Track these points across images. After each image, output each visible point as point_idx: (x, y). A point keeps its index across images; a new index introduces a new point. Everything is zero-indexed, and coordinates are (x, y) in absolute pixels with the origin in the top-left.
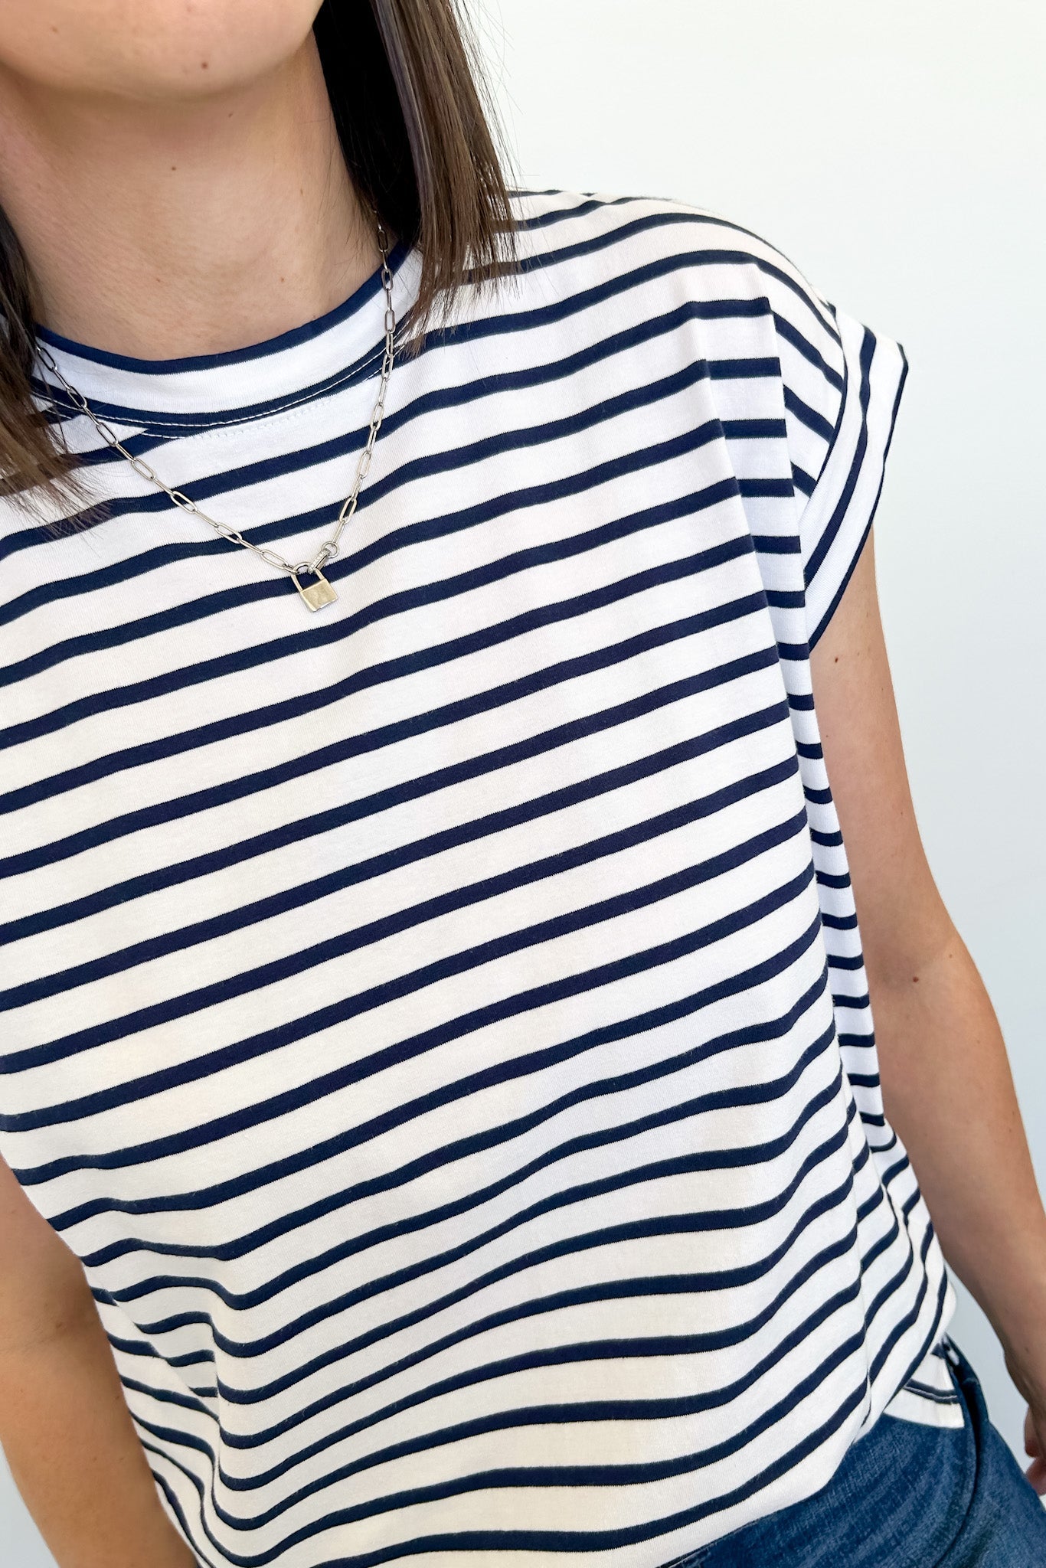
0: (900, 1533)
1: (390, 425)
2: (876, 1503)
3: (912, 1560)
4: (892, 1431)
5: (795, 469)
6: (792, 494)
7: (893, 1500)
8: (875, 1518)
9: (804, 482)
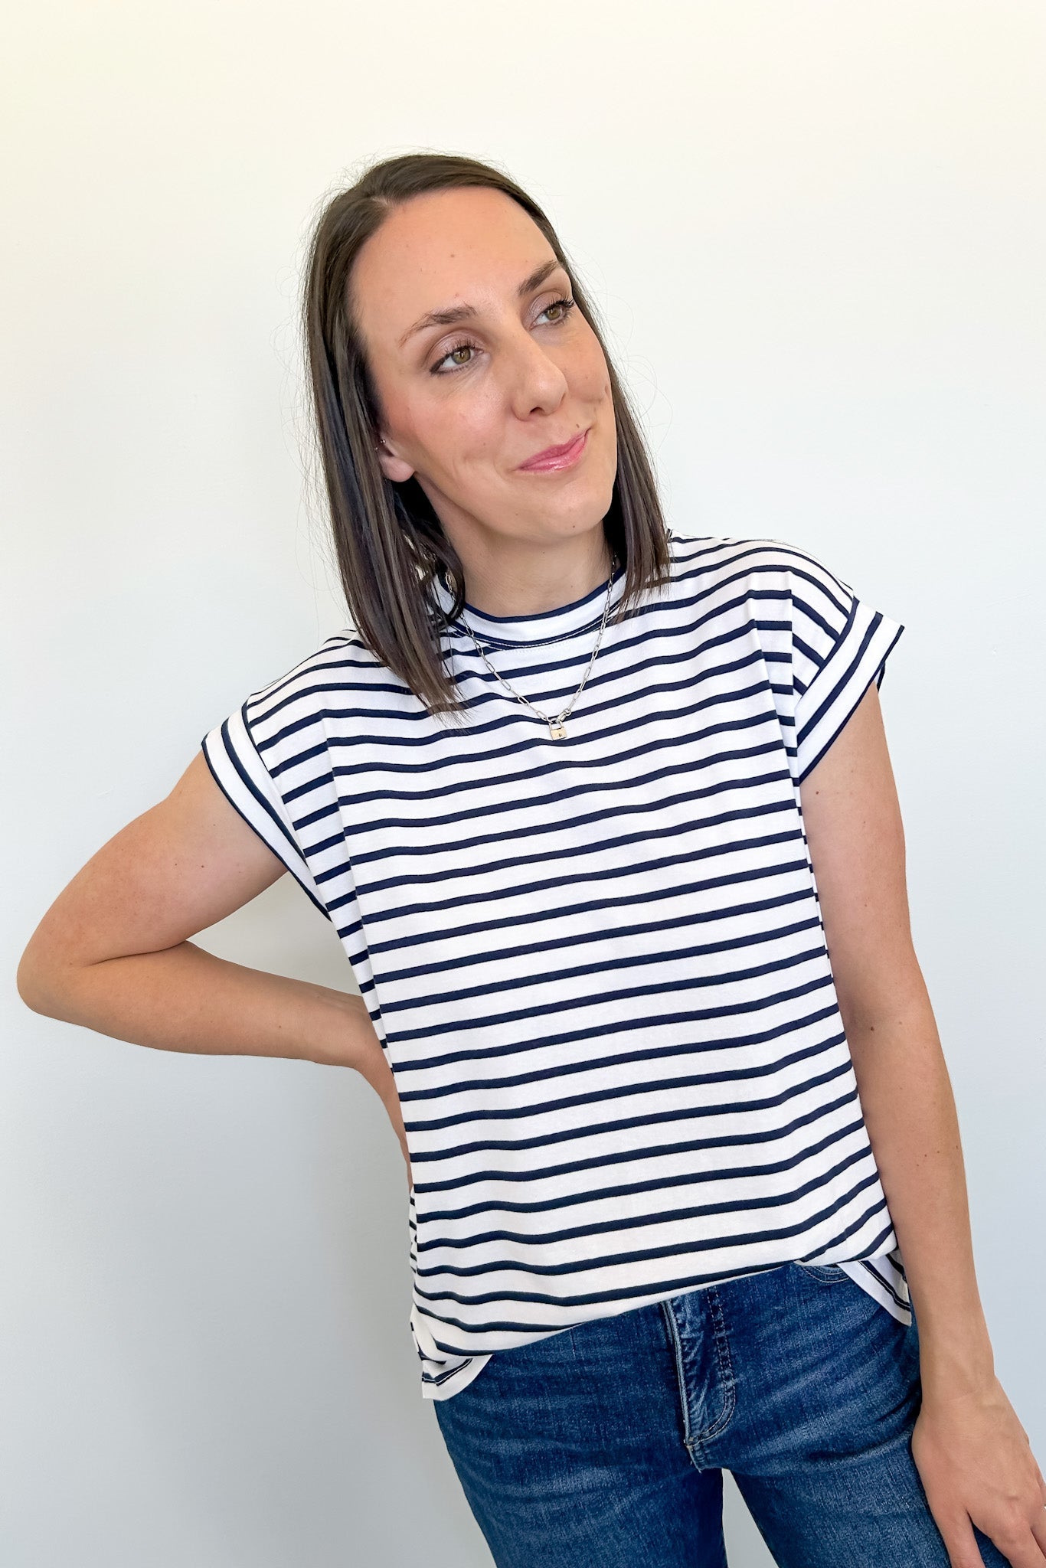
0: (867, 1384)
1: (603, 653)
2: (852, 1357)
3: (873, 1405)
4: (862, 1301)
5: (795, 679)
6: (791, 693)
7: (863, 1358)
8: (850, 1366)
9: (799, 687)
